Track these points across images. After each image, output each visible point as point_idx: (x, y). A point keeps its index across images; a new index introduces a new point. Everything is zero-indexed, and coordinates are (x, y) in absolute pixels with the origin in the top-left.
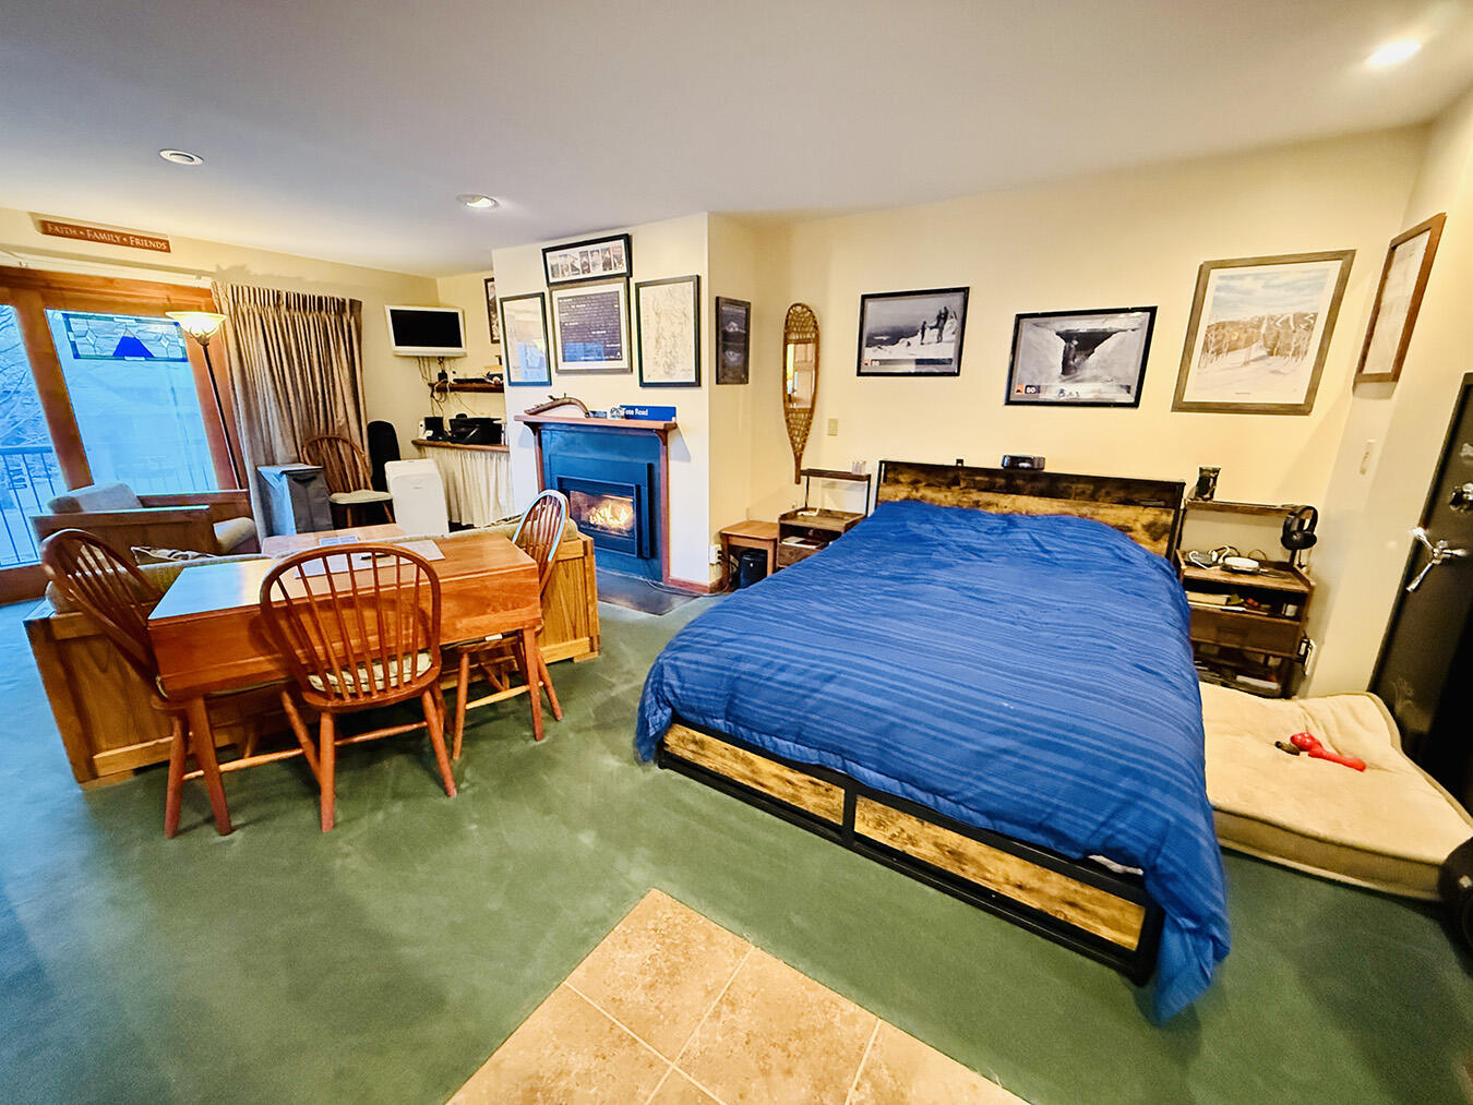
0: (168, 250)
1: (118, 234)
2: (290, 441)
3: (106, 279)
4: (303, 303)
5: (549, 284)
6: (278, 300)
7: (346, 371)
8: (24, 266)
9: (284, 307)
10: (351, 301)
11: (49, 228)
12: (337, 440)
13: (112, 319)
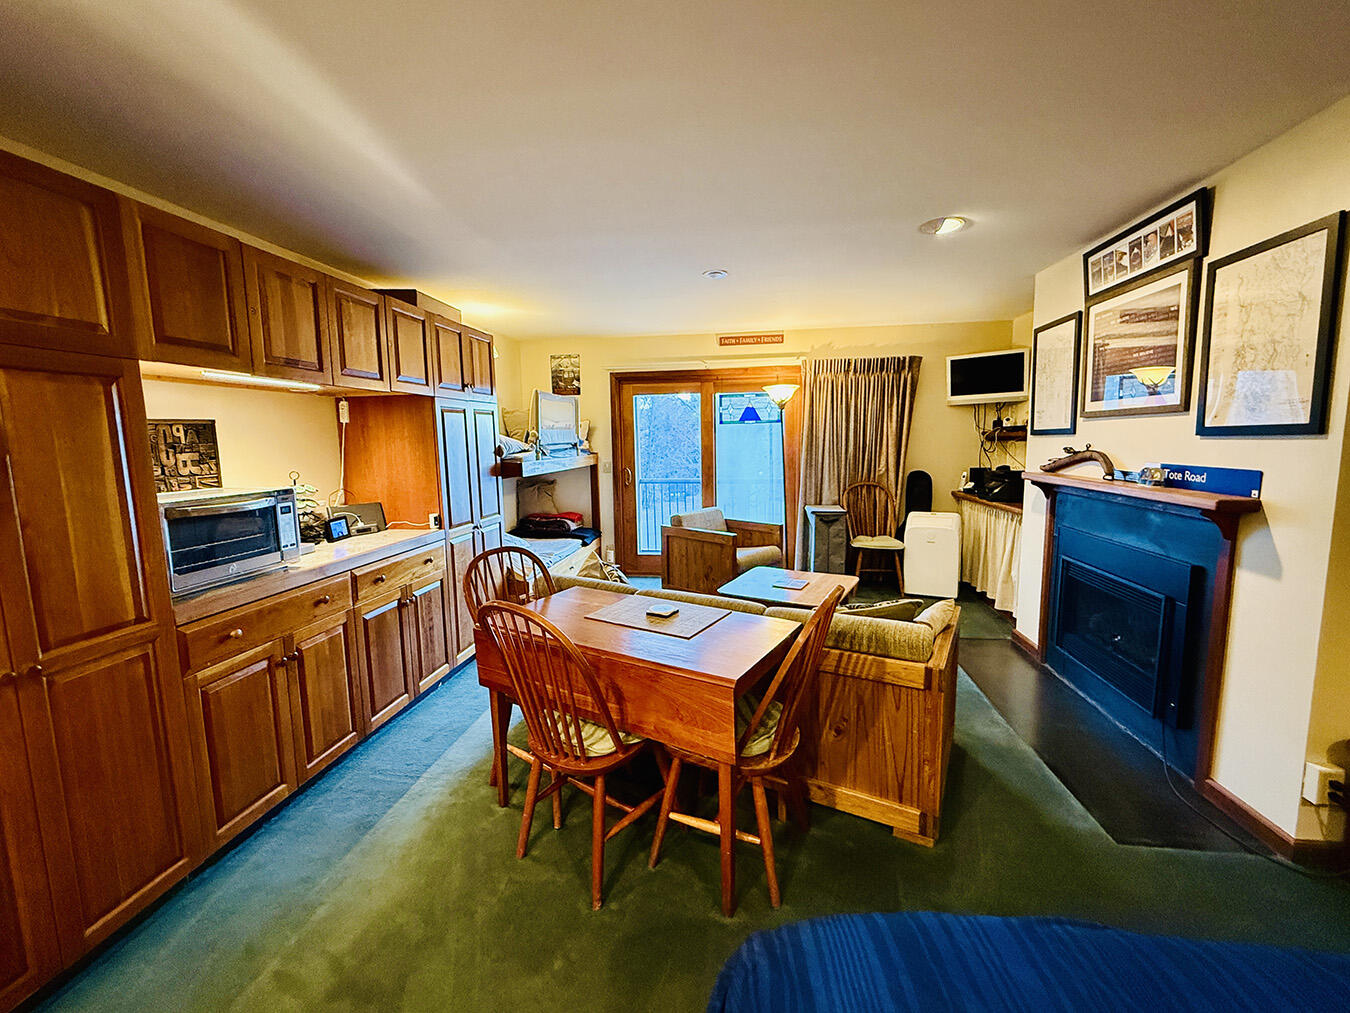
0: (782, 342)
1: (756, 336)
3: (744, 369)
4: (868, 366)
5: (1087, 299)
6: (848, 366)
8: (707, 368)
9: (851, 373)
10: (910, 357)
11: (724, 341)
12: (875, 487)
13: (743, 395)
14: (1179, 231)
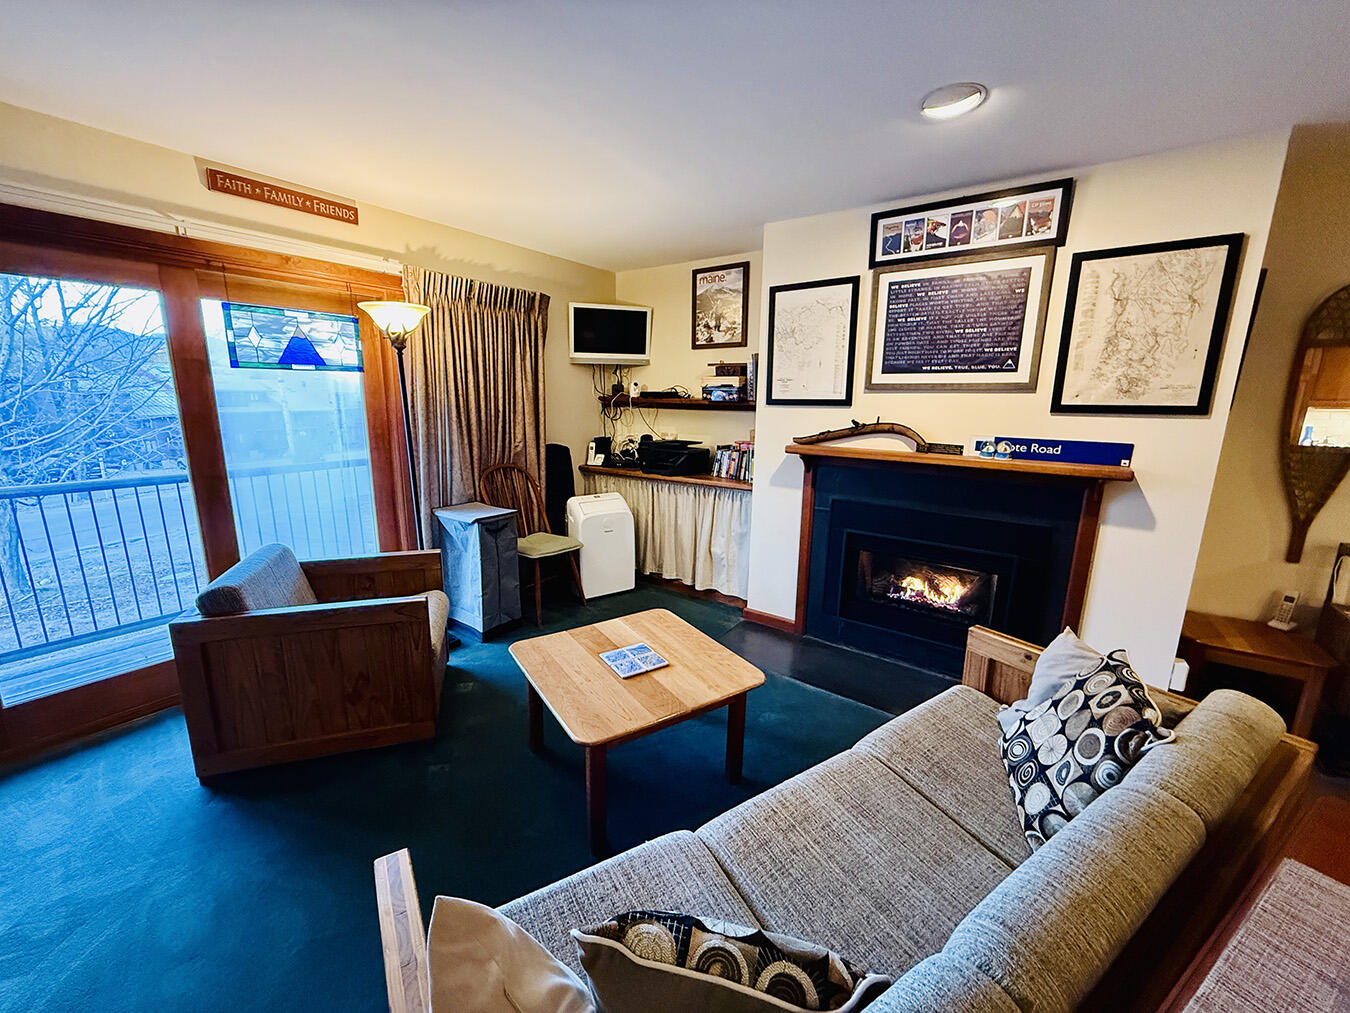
0: (356, 222)
1: (301, 195)
2: (467, 474)
3: (280, 256)
4: (495, 296)
5: (873, 264)
6: (470, 291)
7: (530, 384)
8: (181, 232)
9: (474, 302)
10: (540, 295)
11: (219, 180)
12: (512, 467)
14: (1031, 216)
